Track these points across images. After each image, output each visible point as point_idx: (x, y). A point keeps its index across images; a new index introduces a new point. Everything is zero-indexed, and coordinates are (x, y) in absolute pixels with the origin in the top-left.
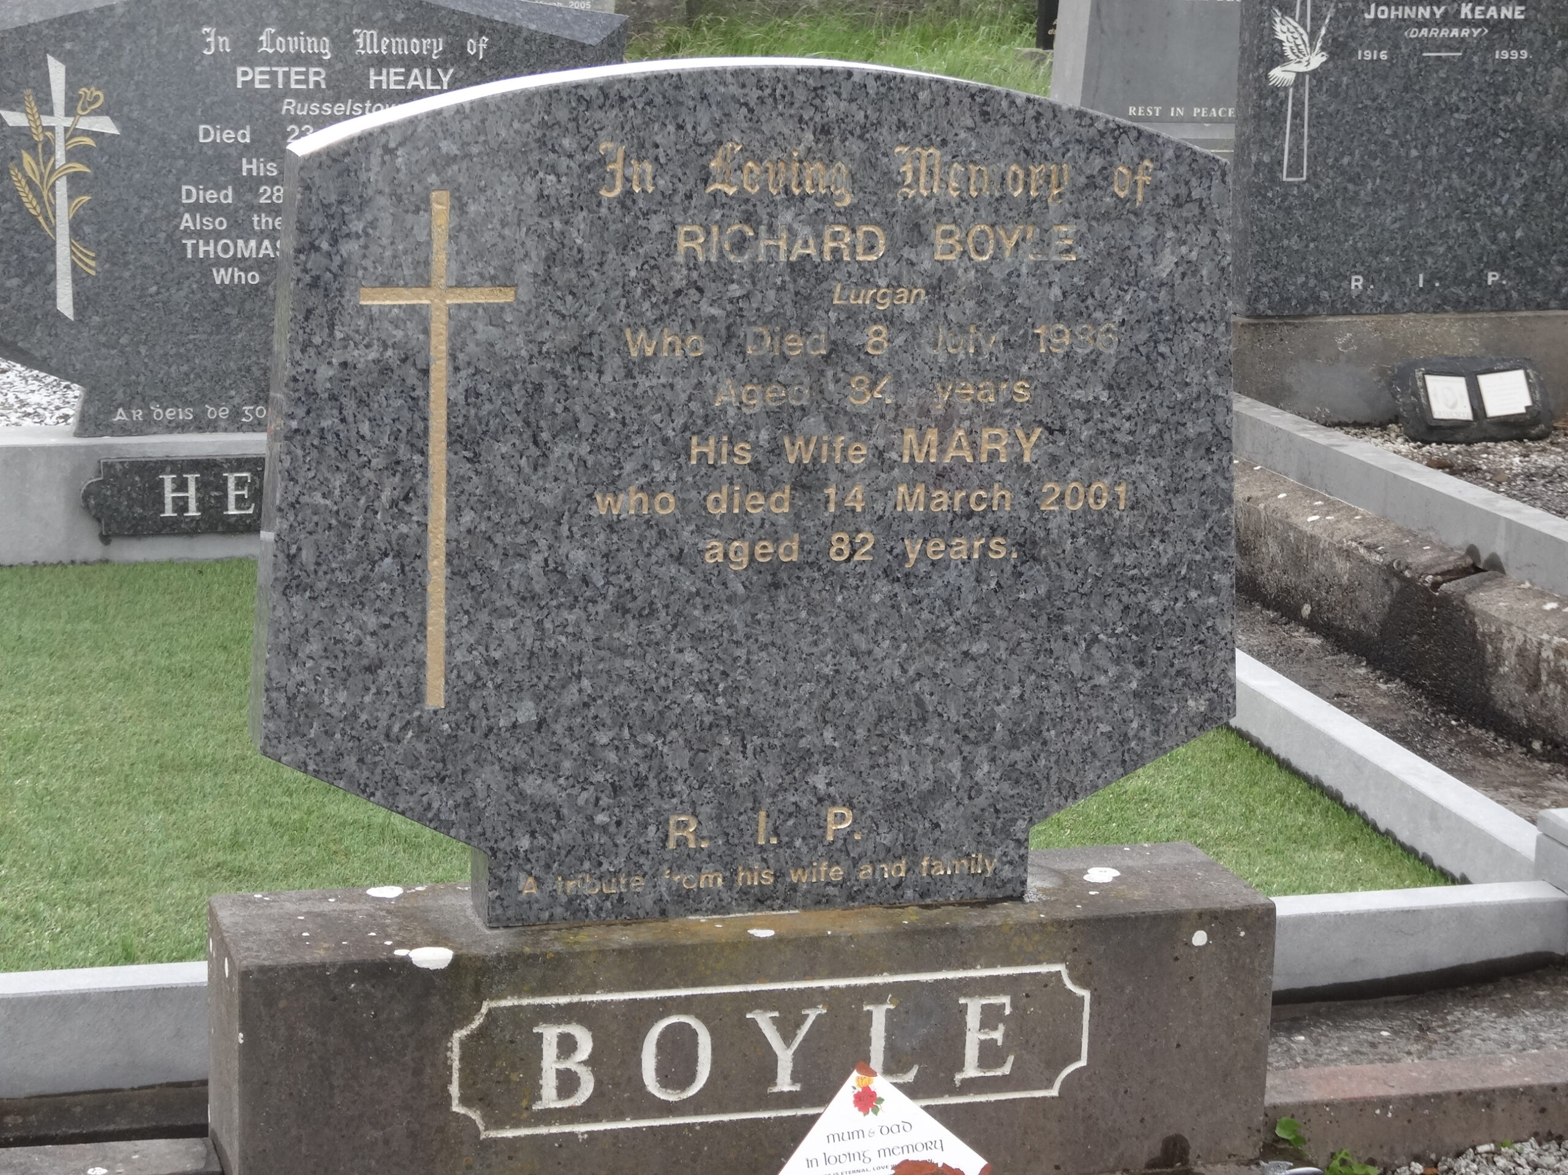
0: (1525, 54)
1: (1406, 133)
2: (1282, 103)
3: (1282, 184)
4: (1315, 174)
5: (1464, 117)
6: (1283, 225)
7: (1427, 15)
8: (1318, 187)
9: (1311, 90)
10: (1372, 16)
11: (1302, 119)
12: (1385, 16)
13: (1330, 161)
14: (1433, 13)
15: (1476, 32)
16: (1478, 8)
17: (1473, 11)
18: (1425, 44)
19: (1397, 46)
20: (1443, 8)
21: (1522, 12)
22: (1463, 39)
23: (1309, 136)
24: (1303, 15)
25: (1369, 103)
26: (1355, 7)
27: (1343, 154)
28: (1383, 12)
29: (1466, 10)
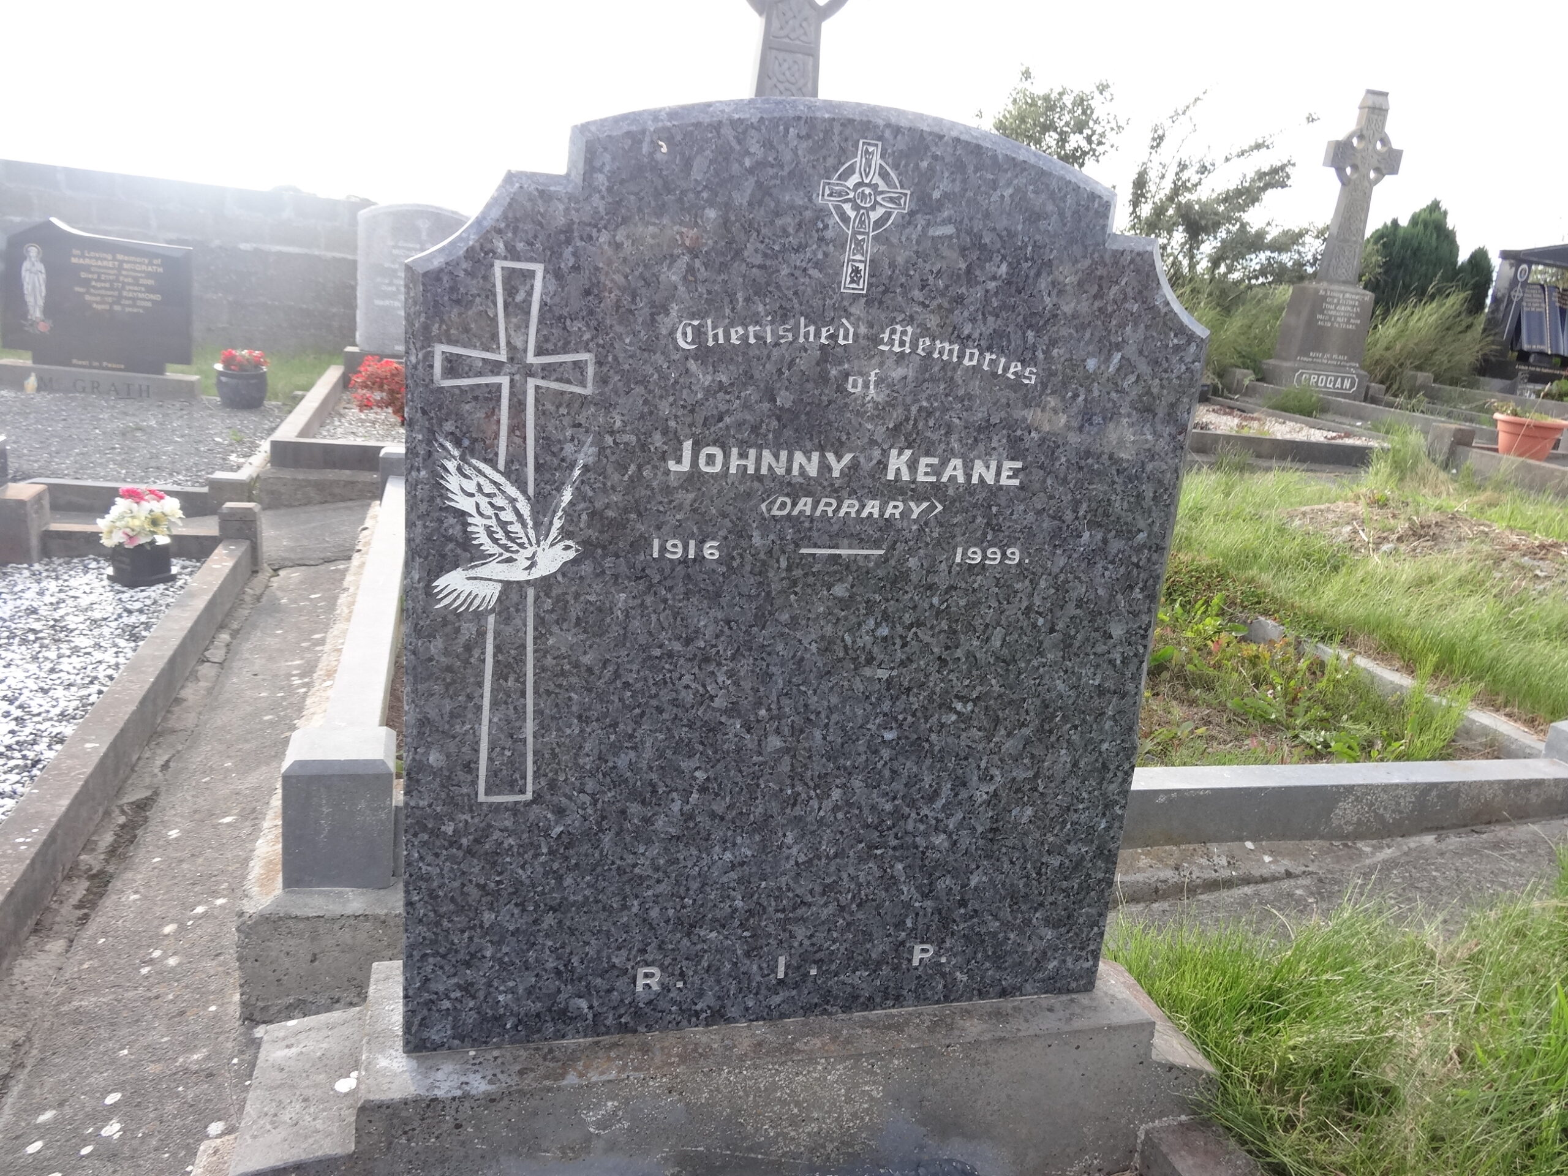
0: (1015, 555)
1: (758, 704)
2: (468, 648)
3: (473, 806)
4: (552, 785)
5: (883, 674)
6: (482, 887)
7: (812, 470)
8: (560, 812)
9: (540, 621)
10: (685, 466)
11: (521, 679)
12: (717, 468)
13: (587, 762)
14: (825, 467)
15: (916, 510)
16: (924, 461)
17: (913, 465)
18: (806, 529)
19: (741, 532)
20: (847, 458)
21: (1016, 473)
22: (889, 522)
23: (538, 712)
24: (516, 459)
25: (677, 646)
26: (644, 447)
27: (616, 749)
28: (711, 459)
29: (897, 463)
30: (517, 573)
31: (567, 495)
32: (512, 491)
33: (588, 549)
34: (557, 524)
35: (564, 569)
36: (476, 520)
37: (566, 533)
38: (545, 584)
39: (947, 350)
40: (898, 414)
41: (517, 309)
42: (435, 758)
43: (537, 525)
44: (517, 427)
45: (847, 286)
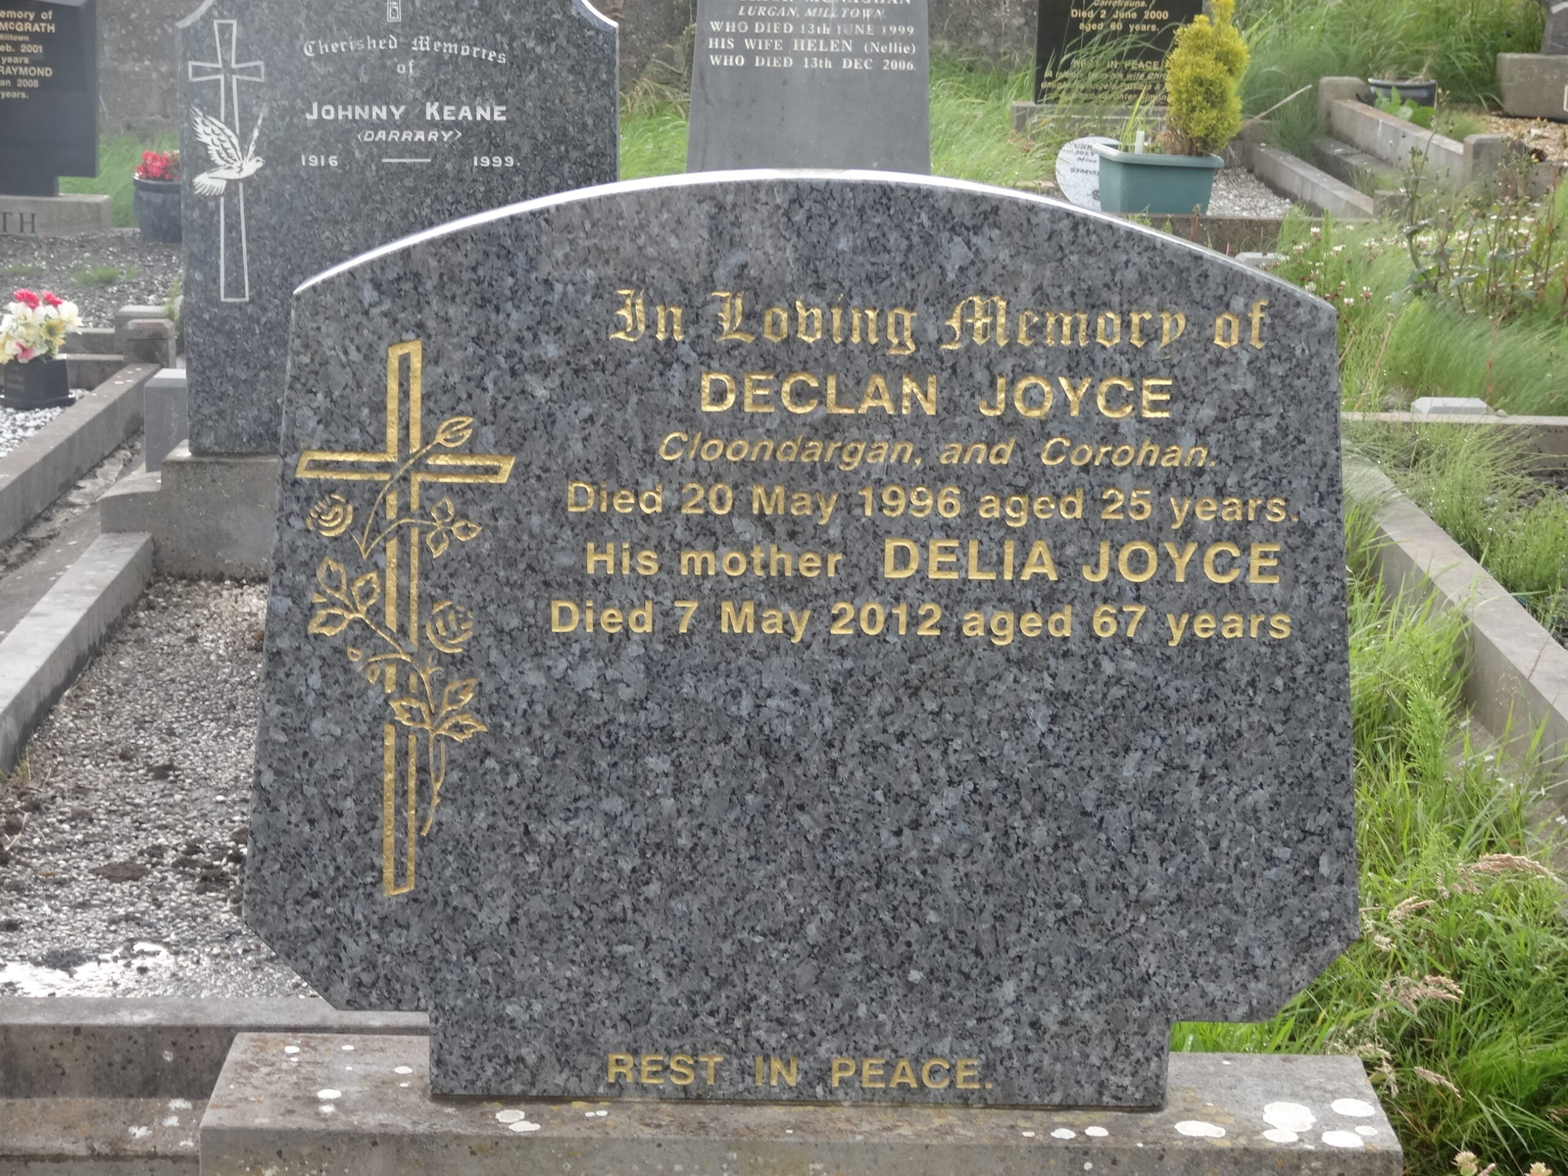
0: (510, 161)
2: (211, 215)
3: (219, 304)
4: (260, 294)
6: (226, 352)
7: (384, 116)
8: (264, 309)
9: (246, 200)
10: (315, 116)
11: (239, 233)
12: (332, 117)
13: (277, 281)
14: (390, 114)
15: (446, 136)
16: (446, 109)
17: (440, 111)
18: (384, 148)
19: (348, 151)
20: (402, 108)
21: (503, 113)
22: (432, 143)
23: (249, 251)
24: (230, 115)
25: (320, 215)
26: (292, 107)
28: (328, 112)
29: (431, 110)
30: (233, 175)
31: (256, 134)
32: (229, 132)
33: (269, 162)
34: (252, 148)
35: (258, 172)
36: (212, 148)
37: (257, 153)
38: (248, 181)
39: (450, 47)
40: (428, 83)
41: (226, 43)
42: (198, 276)
43: (242, 149)
44: (229, 99)
45: (390, 19)
